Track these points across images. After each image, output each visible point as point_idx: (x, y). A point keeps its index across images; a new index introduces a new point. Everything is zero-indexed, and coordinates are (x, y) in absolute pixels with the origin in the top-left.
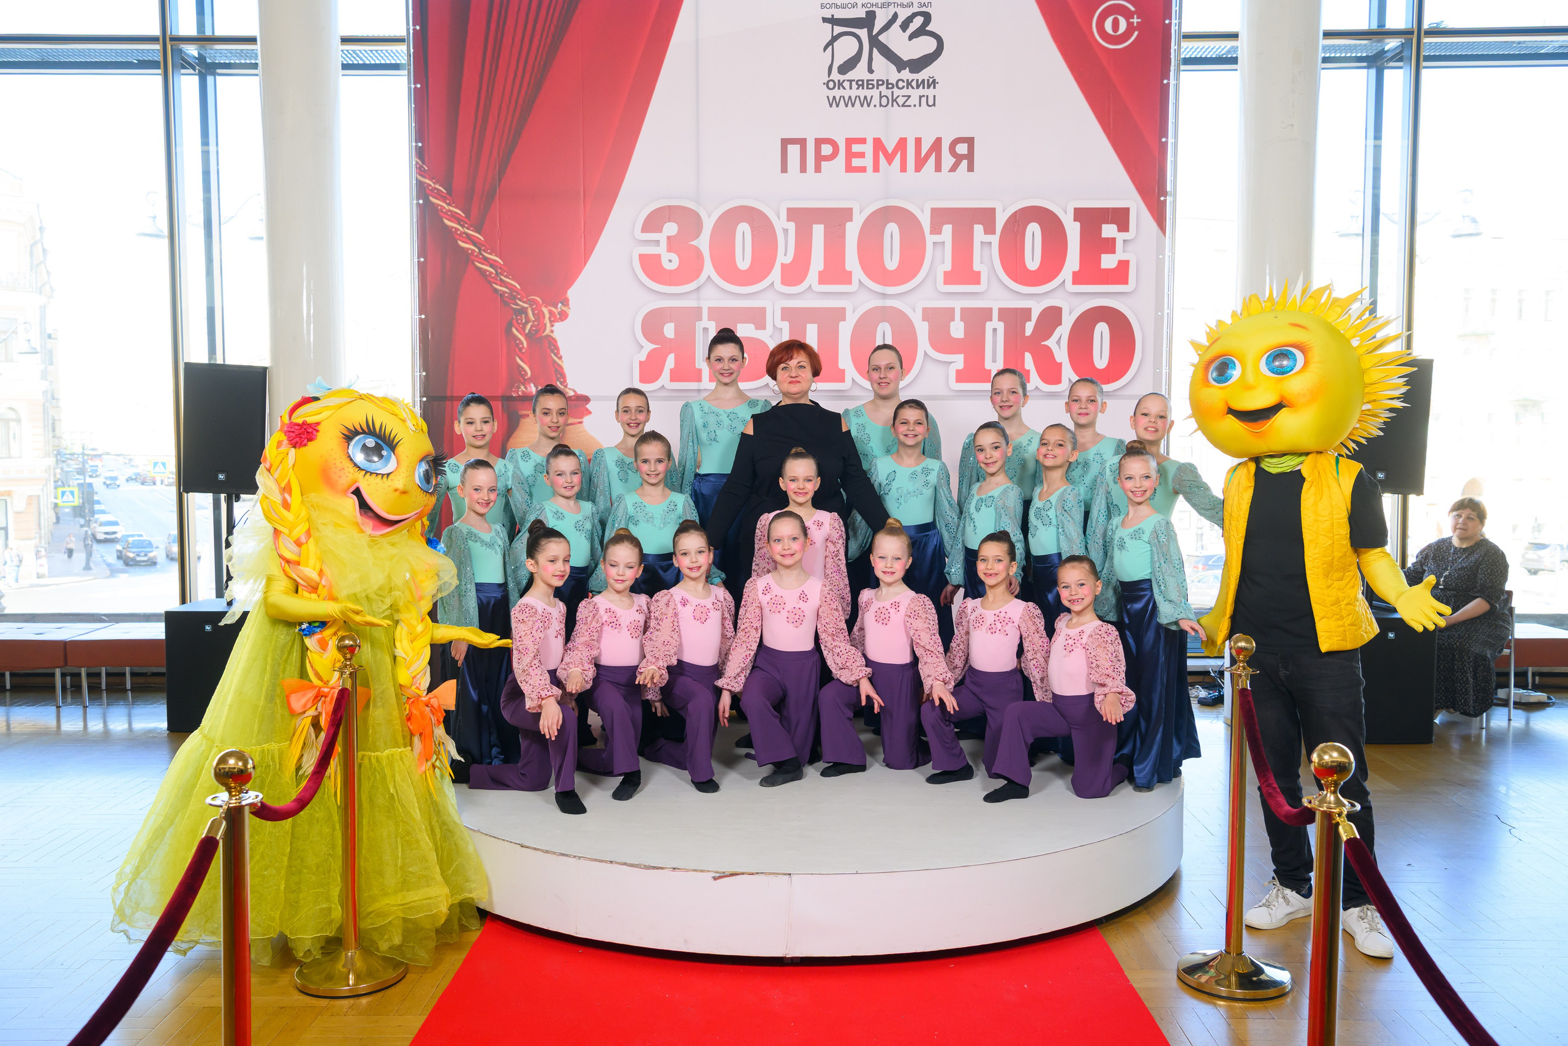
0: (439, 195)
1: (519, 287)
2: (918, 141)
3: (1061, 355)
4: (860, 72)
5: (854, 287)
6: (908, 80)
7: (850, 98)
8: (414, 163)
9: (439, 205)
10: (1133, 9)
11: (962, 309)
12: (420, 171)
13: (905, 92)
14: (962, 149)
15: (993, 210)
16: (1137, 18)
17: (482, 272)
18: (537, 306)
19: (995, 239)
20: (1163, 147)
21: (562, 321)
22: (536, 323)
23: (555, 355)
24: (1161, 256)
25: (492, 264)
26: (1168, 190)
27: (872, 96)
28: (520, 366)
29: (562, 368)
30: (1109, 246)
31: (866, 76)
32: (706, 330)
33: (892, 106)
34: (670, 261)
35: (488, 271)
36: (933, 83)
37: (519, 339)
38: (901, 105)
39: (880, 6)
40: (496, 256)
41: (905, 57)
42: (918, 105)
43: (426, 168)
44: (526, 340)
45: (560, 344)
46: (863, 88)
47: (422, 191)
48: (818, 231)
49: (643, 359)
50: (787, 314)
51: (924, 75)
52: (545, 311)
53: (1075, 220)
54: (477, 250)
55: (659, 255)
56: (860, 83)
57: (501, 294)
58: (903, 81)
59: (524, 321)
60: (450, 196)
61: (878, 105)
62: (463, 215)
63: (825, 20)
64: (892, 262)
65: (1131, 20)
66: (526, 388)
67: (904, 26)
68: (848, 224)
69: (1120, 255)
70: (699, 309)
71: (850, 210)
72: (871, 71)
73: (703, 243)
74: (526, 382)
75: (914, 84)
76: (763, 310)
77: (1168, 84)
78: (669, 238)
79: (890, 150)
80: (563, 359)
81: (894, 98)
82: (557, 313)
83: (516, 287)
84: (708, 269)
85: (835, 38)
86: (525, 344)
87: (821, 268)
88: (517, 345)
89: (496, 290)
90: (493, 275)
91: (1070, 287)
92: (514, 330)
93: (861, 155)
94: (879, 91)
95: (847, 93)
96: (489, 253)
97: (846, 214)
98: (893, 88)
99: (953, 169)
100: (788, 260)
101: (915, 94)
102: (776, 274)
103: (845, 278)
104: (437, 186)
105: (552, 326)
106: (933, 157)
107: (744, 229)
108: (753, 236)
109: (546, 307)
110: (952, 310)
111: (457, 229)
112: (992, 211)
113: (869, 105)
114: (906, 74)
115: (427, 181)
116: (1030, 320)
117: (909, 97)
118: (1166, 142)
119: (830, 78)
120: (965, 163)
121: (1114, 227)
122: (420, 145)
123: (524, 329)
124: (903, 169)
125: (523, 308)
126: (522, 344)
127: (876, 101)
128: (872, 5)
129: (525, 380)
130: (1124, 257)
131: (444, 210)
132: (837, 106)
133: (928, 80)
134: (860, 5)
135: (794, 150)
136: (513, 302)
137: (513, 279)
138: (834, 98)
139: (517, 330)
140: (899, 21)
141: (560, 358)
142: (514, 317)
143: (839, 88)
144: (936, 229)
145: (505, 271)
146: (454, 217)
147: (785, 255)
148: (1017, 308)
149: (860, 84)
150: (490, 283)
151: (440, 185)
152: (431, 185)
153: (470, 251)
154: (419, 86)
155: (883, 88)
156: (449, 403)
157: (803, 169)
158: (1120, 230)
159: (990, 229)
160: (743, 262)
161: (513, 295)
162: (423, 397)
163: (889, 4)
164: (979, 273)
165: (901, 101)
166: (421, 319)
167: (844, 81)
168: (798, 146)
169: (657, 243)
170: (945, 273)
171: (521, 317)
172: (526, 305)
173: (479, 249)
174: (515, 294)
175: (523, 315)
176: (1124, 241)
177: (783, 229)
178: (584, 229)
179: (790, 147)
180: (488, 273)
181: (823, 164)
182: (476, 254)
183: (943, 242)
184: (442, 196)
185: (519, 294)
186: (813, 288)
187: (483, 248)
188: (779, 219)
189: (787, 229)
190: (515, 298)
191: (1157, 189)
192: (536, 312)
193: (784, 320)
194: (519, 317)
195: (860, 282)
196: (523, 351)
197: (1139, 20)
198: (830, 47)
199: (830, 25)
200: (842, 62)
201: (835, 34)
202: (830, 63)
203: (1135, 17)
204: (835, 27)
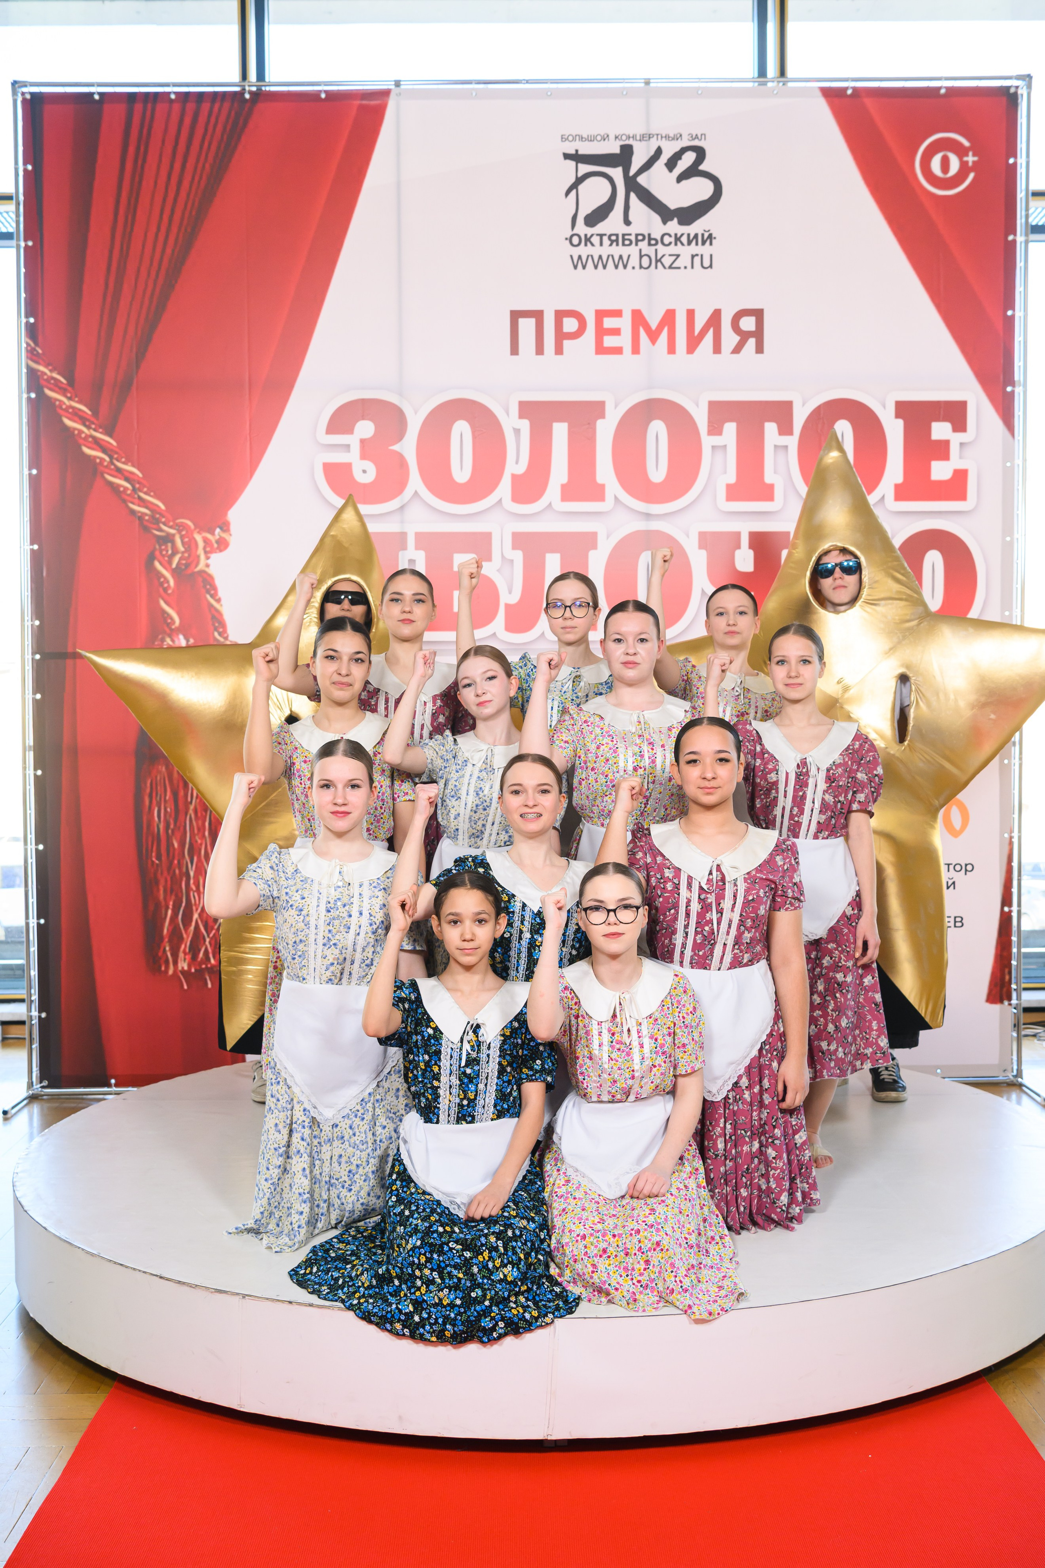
0: (57, 386)
1: (163, 507)
2: (691, 314)
4: (613, 223)
5: (608, 504)
6: (676, 235)
7: (600, 257)
8: (24, 345)
9: (56, 400)
10: (966, 143)
11: (751, 535)
12: (32, 354)
13: (673, 249)
14: (748, 324)
15: (789, 405)
16: (974, 155)
17: (114, 488)
18: (187, 532)
19: (792, 442)
20: (1009, 322)
21: (221, 551)
23: (212, 596)
24: (1008, 464)
25: (128, 477)
26: (1016, 378)
27: (629, 256)
28: (164, 612)
29: (220, 613)
30: (942, 450)
31: (622, 229)
33: (656, 268)
34: (364, 471)
35: (122, 486)
36: (710, 238)
37: (163, 576)
38: (667, 265)
39: (638, 138)
40: (133, 466)
41: (673, 204)
42: (689, 266)
43: (40, 351)
44: (173, 576)
45: (218, 582)
46: (617, 245)
47: (34, 381)
48: (560, 431)
50: (520, 540)
51: (698, 227)
52: (198, 538)
53: (897, 416)
54: (107, 459)
56: (614, 238)
57: (139, 517)
58: (670, 236)
59: (170, 552)
60: (71, 387)
61: (637, 266)
62: (89, 412)
63: (567, 156)
64: (657, 472)
65: (965, 159)
66: (173, 641)
67: (671, 164)
68: (600, 423)
69: (955, 462)
70: (403, 536)
71: (602, 404)
72: (627, 222)
73: (408, 447)
74: (172, 633)
75: (684, 239)
76: (487, 536)
77: (1014, 241)
78: (362, 441)
79: (654, 325)
80: (223, 602)
81: (659, 257)
82: (214, 541)
83: (158, 507)
84: (415, 482)
85: (579, 180)
86: (172, 583)
87: (565, 480)
88: (161, 584)
89: (133, 512)
90: (129, 492)
91: (893, 504)
92: (157, 565)
93: (616, 332)
94: (637, 248)
95: (596, 251)
96: (124, 463)
97: (597, 409)
98: (656, 244)
99: (737, 350)
100: (521, 468)
101: (685, 252)
102: (504, 488)
103: (597, 493)
104: (55, 375)
105: (208, 558)
106: (710, 335)
107: (461, 430)
108: (474, 437)
109: (199, 532)
110: (736, 536)
111: (83, 432)
112: (787, 407)
113: (625, 267)
114: (673, 226)
115: (42, 368)
117: (678, 256)
118: (1013, 316)
119: (575, 231)
120: (752, 342)
121: (947, 426)
122: (32, 320)
123: (170, 562)
124: (672, 349)
125: (168, 534)
126: (168, 582)
127: (634, 261)
128: (629, 137)
129: (171, 630)
130: (961, 466)
131: (64, 407)
132: (584, 267)
133: (703, 235)
134: (612, 137)
135: (527, 326)
136: (154, 526)
137: (156, 496)
138: (580, 257)
139: (161, 564)
140: (664, 158)
141: (219, 601)
142: (157, 547)
143: (586, 245)
144: (715, 429)
145: (145, 486)
146: (77, 415)
147: (517, 463)
149: (614, 240)
150: (125, 502)
151: (59, 374)
152: (45, 374)
153: (98, 461)
154: (30, 243)
155: (643, 245)
156: (70, 662)
157: (540, 350)
158: (955, 430)
159: (786, 429)
160: (462, 473)
161: (156, 517)
162: (36, 653)
163: (650, 136)
164: (771, 487)
165: (667, 261)
166: (32, 551)
167: (592, 235)
168: (532, 322)
169: (347, 447)
170: (729, 487)
171: (167, 547)
172: (172, 531)
173: (111, 457)
174: (158, 516)
175: (169, 545)
176: (962, 444)
177: (514, 429)
178: (250, 430)
179: (522, 322)
180: (122, 489)
181: (567, 343)
182: (106, 464)
183: (725, 446)
184: (60, 388)
185: (163, 516)
186: (554, 505)
187: (116, 456)
188: (508, 415)
189: (519, 430)
190: (158, 522)
191: (1002, 377)
192: (186, 540)
193: (515, 547)
194: (163, 547)
195: (616, 497)
196: (170, 592)
197: (976, 159)
198: (574, 191)
199: (573, 163)
200: (589, 211)
201: (580, 175)
202: (573, 212)
203: (971, 153)
204: (580, 165)
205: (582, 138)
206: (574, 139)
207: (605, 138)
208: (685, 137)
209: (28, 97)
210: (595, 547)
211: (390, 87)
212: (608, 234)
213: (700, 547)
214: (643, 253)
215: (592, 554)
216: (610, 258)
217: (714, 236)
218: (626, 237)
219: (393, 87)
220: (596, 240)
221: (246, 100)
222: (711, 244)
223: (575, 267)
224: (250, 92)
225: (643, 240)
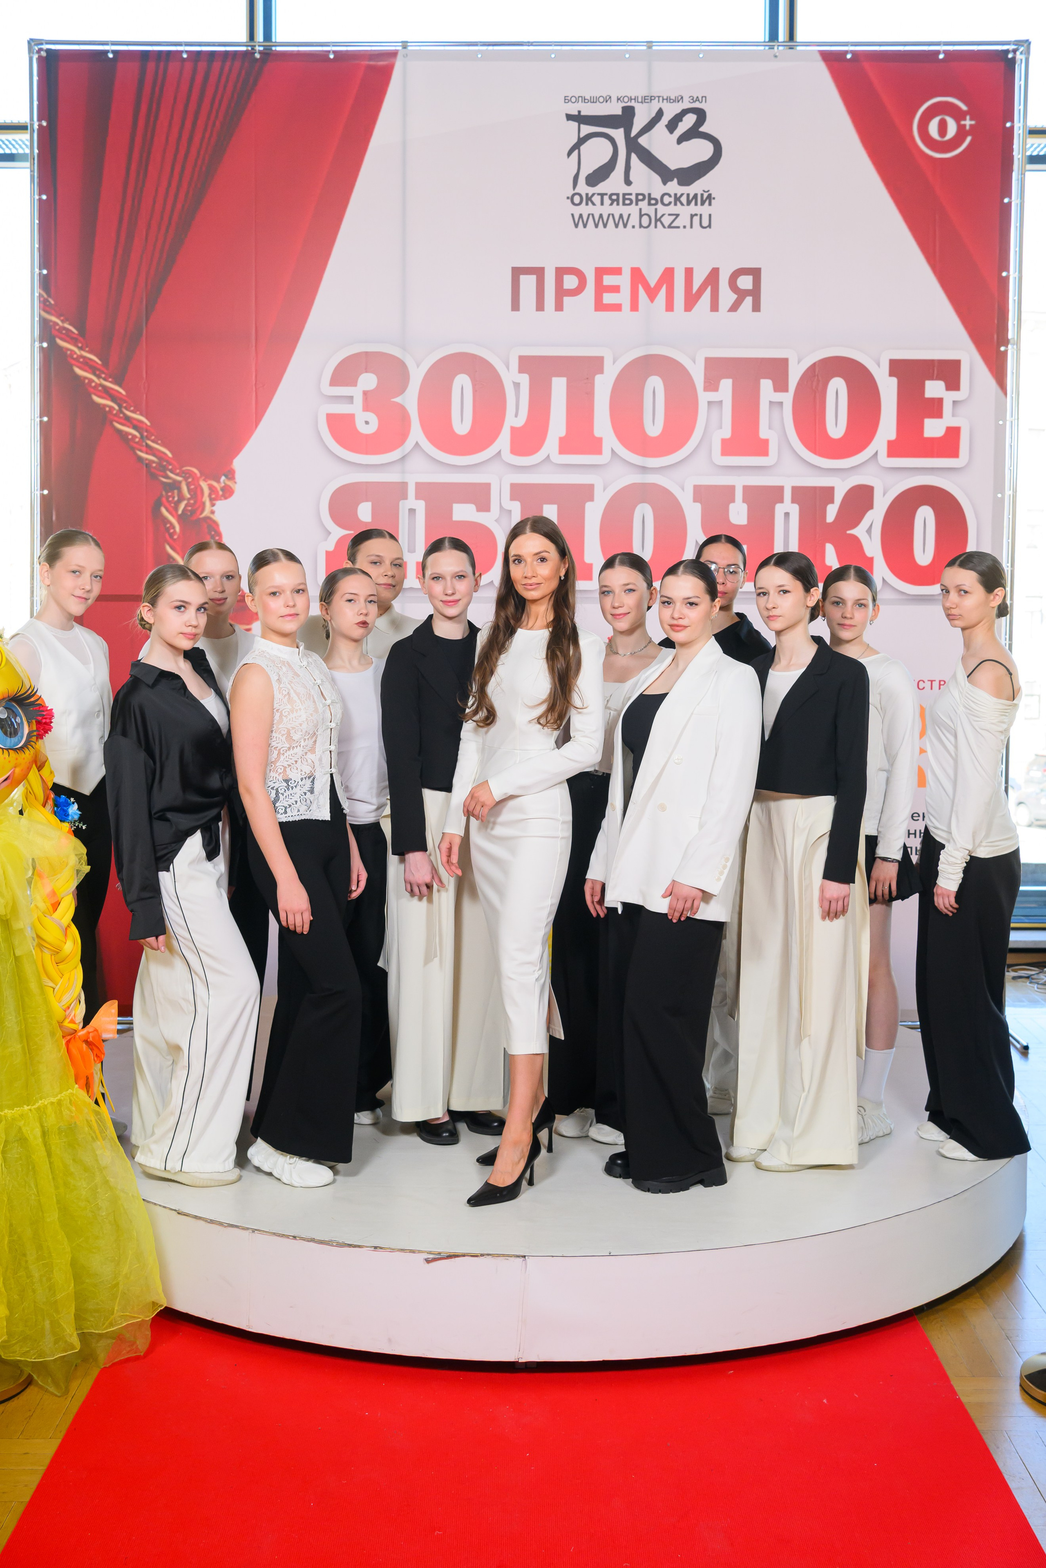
0: (69, 337)
1: (170, 455)
2: (689, 272)
3: (873, 547)
4: (614, 183)
5: (605, 457)
6: (676, 195)
7: (601, 216)
8: (37, 294)
9: (68, 349)
10: (964, 107)
11: (746, 489)
12: (45, 306)
13: (672, 209)
14: (745, 282)
15: (784, 362)
16: (971, 119)
17: (123, 435)
18: (193, 479)
19: (787, 398)
20: (1004, 283)
21: (226, 498)
22: (192, 502)
24: (1001, 422)
25: (136, 425)
26: (1010, 337)
27: (629, 215)
30: (935, 408)
31: (623, 189)
32: (412, 511)
33: (656, 227)
34: (367, 423)
35: (130, 434)
36: (709, 199)
37: (170, 522)
38: (666, 225)
39: (640, 100)
40: (141, 414)
41: (673, 165)
42: (688, 225)
43: (52, 302)
44: (179, 522)
45: (222, 529)
46: (618, 204)
47: (47, 331)
48: (559, 386)
49: (331, 548)
50: (518, 492)
51: (697, 188)
52: (204, 485)
53: (891, 375)
54: (116, 407)
55: (352, 416)
56: (614, 197)
57: (147, 465)
58: (670, 196)
59: (176, 499)
60: (83, 338)
61: (637, 225)
62: (99, 362)
63: (569, 117)
65: (963, 122)
67: (672, 126)
68: (598, 377)
69: (948, 419)
70: (404, 486)
71: (600, 360)
72: (628, 182)
73: (410, 400)
75: (684, 199)
76: (487, 487)
77: (1010, 203)
78: (365, 393)
79: (652, 283)
81: (658, 217)
82: (219, 489)
83: (165, 454)
84: (416, 434)
85: (581, 141)
86: (178, 529)
87: (563, 433)
88: (168, 530)
89: (140, 459)
90: (137, 440)
91: (885, 461)
92: (164, 511)
93: (616, 289)
94: (637, 208)
95: (597, 210)
96: (132, 411)
97: (596, 364)
98: (656, 204)
99: (734, 308)
100: (520, 421)
101: (685, 211)
102: (504, 441)
103: (595, 447)
104: (67, 326)
105: (213, 505)
106: (707, 294)
107: (462, 383)
108: (475, 391)
109: (205, 480)
110: (729, 491)
111: (92, 381)
112: (783, 364)
113: (625, 226)
114: (673, 187)
115: (54, 319)
116: (832, 502)
117: (677, 215)
118: (1008, 277)
119: (577, 191)
120: (749, 300)
121: (941, 384)
122: (45, 272)
123: (176, 509)
124: (670, 307)
125: (175, 481)
126: (174, 528)
127: (634, 220)
128: (631, 99)
130: (954, 423)
131: (75, 356)
133: (702, 195)
134: (614, 99)
135: (528, 283)
136: (161, 473)
137: (164, 445)
138: (581, 216)
139: (168, 510)
140: (665, 120)
142: (164, 493)
143: (587, 204)
144: (711, 385)
145: (153, 435)
146: (87, 365)
147: (516, 416)
148: (815, 489)
149: (615, 199)
150: (133, 450)
151: (70, 324)
152: (58, 324)
153: (107, 409)
154: (44, 197)
155: (643, 205)
157: (540, 306)
158: (948, 388)
159: (781, 386)
160: (462, 425)
161: (163, 464)
163: (652, 98)
164: (766, 442)
165: (667, 220)
166: (42, 496)
167: (593, 194)
168: (533, 278)
169: (350, 399)
170: (724, 441)
171: (173, 494)
172: (179, 478)
173: (120, 406)
174: (165, 463)
175: (176, 491)
176: (954, 402)
177: (514, 383)
178: (256, 381)
179: (523, 278)
180: (130, 437)
181: (566, 300)
182: (115, 412)
183: (721, 402)
184: (72, 338)
185: (170, 465)
186: (552, 458)
187: (124, 405)
188: (508, 369)
189: (519, 383)
190: (165, 469)
191: (995, 336)
192: (192, 487)
193: (513, 498)
194: (170, 494)
195: (612, 450)
196: (175, 537)
197: (973, 122)
198: (576, 152)
199: (576, 124)
200: (591, 171)
201: (582, 135)
202: (575, 172)
203: (968, 117)
204: (582, 126)
205: (584, 100)
206: (577, 101)
207: (608, 99)
208: (686, 99)
209: (43, 54)
210: (591, 499)
211: (397, 48)
212: (609, 194)
213: (695, 501)
214: (643, 213)
215: (589, 506)
216: (611, 217)
217: (713, 196)
218: (627, 197)
219: (400, 48)
220: (597, 199)
221: (257, 60)
222: (710, 204)
223: (576, 226)
224: (260, 52)
225: (643, 200)
